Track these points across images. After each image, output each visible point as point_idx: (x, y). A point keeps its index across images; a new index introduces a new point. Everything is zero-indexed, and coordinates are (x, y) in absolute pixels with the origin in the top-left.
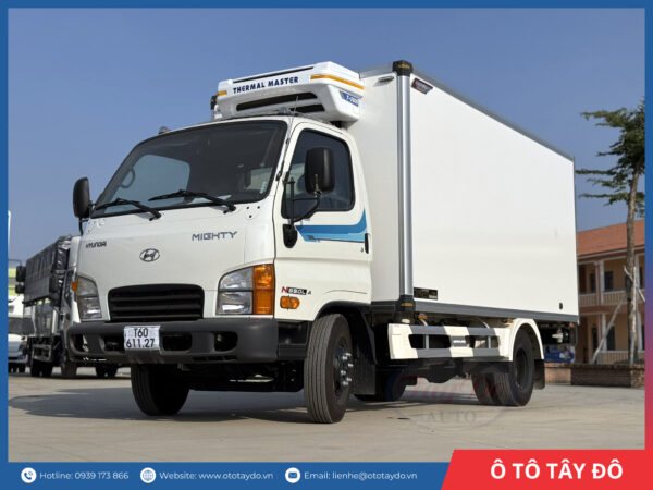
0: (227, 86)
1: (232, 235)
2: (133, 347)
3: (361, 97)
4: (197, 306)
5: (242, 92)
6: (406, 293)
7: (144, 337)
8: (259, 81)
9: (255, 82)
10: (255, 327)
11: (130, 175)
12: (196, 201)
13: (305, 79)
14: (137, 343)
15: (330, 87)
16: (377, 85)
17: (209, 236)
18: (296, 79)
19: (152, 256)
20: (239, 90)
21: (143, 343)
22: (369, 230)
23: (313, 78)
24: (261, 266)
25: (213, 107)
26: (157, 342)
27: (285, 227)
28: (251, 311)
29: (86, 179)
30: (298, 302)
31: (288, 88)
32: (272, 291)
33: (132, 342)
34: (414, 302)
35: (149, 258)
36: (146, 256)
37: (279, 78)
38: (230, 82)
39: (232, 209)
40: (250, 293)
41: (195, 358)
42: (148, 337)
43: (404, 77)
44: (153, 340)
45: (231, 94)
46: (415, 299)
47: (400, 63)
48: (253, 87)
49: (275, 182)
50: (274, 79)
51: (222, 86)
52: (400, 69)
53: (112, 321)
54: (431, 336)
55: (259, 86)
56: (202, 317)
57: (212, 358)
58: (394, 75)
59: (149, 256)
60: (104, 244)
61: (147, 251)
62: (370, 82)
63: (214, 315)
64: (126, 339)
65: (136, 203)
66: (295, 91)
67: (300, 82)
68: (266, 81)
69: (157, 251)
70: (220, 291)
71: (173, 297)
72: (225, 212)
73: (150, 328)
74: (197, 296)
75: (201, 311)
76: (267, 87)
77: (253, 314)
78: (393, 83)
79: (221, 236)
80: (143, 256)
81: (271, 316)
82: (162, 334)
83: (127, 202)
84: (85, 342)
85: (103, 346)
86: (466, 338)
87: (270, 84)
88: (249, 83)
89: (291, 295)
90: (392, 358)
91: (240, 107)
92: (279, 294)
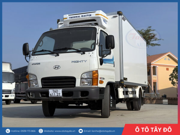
0: (67, 16)
1: (85, 61)
2: (52, 96)
3: (107, 21)
4: (73, 83)
5: (72, 18)
6: (122, 79)
7: (56, 93)
8: (79, 15)
9: (77, 15)
10: (93, 90)
11: (42, 42)
12: (68, 51)
13: (93, 15)
14: (54, 95)
15: (101, 18)
16: (112, 18)
17: (78, 62)
18: (91, 15)
19: (58, 68)
20: (71, 18)
21: (56, 95)
22: (114, 61)
23: (96, 15)
24: (94, 71)
25: (58, 23)
26: (61, 94)
27: (100, 59)
28: (91, 85)
29: (27, 43)
30: (103, 82)
31: (88, 18)
32: (97, 78)
33: (52, 95)
34: (124, 82)
35: (57, 68)
36: (55, 68)
37: (85, 14)
38: (68, 15)
39: (84, 53)
40: (91, 79)
41: (74, 99)
42: (58, 93)
43: (121, 16)
44: (60, 93)
45: (68, 19)
46: (124, 81)
47: (120, 12)
48: (76, 17)
49: (96, 46)
50: (83, 15)
51: (65, 16)
52: (119, 13)
53: (42, 88)
54: (126, 91)
55: (78, 17)
56: (75, 86)
57: (80, 99)
58: (118, 15)
59: (57, 67)
60: (39, 64)
61: (56, 66)
62: (110, 17)
63: (79, 86)
64: (50, 93)
65: (50, 51)
66: (90, 19)
67: (92, 16)
68: (80, 15)
69: (59, 66)
70: (81, 78)
71: (65, 80)
72: (82, 54)
73: (58, 90)
74: (73, 80)
75: (75, 85)
76: (81, 17)
77: (92, 85)
78: (118, 18)
79: (82, 61)
80: (54, 67)
81: (97, 86)
82: (63, 92)
83: (46, 51)
84: (31, 94)
85: (40, 96)
86: (132, 92)
87: (82, 16)
88: (75, 16)
89: (102, 80)
90: (119, 98)
91: (71, 23)
92: (99, 79)
